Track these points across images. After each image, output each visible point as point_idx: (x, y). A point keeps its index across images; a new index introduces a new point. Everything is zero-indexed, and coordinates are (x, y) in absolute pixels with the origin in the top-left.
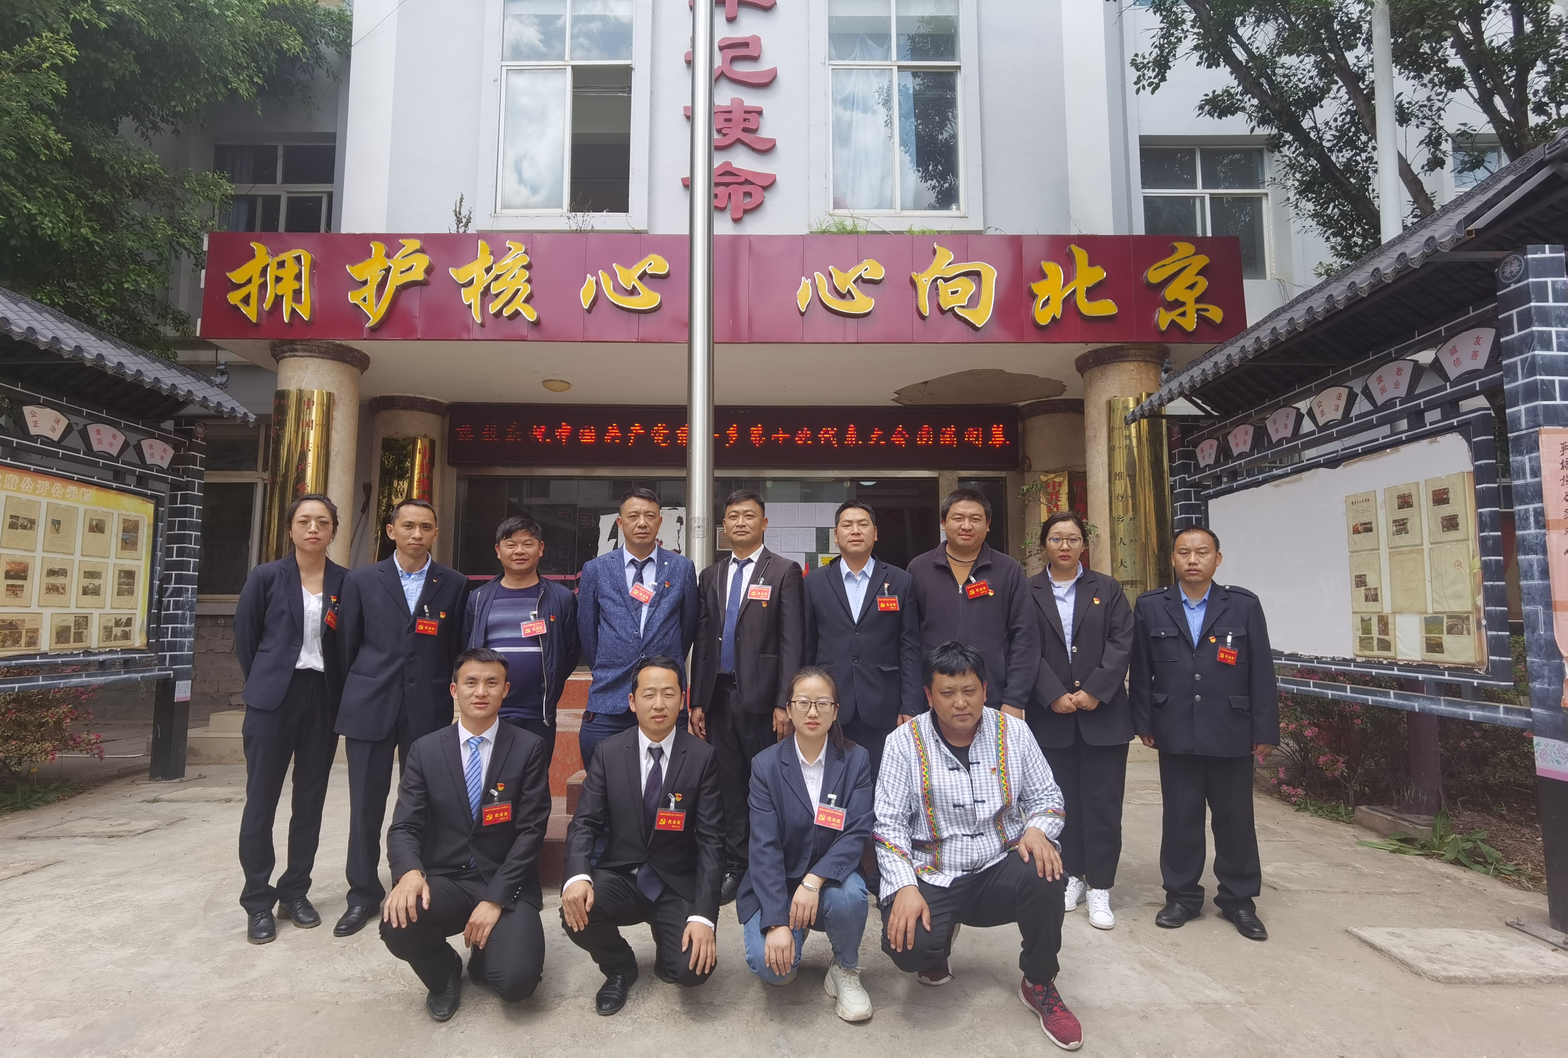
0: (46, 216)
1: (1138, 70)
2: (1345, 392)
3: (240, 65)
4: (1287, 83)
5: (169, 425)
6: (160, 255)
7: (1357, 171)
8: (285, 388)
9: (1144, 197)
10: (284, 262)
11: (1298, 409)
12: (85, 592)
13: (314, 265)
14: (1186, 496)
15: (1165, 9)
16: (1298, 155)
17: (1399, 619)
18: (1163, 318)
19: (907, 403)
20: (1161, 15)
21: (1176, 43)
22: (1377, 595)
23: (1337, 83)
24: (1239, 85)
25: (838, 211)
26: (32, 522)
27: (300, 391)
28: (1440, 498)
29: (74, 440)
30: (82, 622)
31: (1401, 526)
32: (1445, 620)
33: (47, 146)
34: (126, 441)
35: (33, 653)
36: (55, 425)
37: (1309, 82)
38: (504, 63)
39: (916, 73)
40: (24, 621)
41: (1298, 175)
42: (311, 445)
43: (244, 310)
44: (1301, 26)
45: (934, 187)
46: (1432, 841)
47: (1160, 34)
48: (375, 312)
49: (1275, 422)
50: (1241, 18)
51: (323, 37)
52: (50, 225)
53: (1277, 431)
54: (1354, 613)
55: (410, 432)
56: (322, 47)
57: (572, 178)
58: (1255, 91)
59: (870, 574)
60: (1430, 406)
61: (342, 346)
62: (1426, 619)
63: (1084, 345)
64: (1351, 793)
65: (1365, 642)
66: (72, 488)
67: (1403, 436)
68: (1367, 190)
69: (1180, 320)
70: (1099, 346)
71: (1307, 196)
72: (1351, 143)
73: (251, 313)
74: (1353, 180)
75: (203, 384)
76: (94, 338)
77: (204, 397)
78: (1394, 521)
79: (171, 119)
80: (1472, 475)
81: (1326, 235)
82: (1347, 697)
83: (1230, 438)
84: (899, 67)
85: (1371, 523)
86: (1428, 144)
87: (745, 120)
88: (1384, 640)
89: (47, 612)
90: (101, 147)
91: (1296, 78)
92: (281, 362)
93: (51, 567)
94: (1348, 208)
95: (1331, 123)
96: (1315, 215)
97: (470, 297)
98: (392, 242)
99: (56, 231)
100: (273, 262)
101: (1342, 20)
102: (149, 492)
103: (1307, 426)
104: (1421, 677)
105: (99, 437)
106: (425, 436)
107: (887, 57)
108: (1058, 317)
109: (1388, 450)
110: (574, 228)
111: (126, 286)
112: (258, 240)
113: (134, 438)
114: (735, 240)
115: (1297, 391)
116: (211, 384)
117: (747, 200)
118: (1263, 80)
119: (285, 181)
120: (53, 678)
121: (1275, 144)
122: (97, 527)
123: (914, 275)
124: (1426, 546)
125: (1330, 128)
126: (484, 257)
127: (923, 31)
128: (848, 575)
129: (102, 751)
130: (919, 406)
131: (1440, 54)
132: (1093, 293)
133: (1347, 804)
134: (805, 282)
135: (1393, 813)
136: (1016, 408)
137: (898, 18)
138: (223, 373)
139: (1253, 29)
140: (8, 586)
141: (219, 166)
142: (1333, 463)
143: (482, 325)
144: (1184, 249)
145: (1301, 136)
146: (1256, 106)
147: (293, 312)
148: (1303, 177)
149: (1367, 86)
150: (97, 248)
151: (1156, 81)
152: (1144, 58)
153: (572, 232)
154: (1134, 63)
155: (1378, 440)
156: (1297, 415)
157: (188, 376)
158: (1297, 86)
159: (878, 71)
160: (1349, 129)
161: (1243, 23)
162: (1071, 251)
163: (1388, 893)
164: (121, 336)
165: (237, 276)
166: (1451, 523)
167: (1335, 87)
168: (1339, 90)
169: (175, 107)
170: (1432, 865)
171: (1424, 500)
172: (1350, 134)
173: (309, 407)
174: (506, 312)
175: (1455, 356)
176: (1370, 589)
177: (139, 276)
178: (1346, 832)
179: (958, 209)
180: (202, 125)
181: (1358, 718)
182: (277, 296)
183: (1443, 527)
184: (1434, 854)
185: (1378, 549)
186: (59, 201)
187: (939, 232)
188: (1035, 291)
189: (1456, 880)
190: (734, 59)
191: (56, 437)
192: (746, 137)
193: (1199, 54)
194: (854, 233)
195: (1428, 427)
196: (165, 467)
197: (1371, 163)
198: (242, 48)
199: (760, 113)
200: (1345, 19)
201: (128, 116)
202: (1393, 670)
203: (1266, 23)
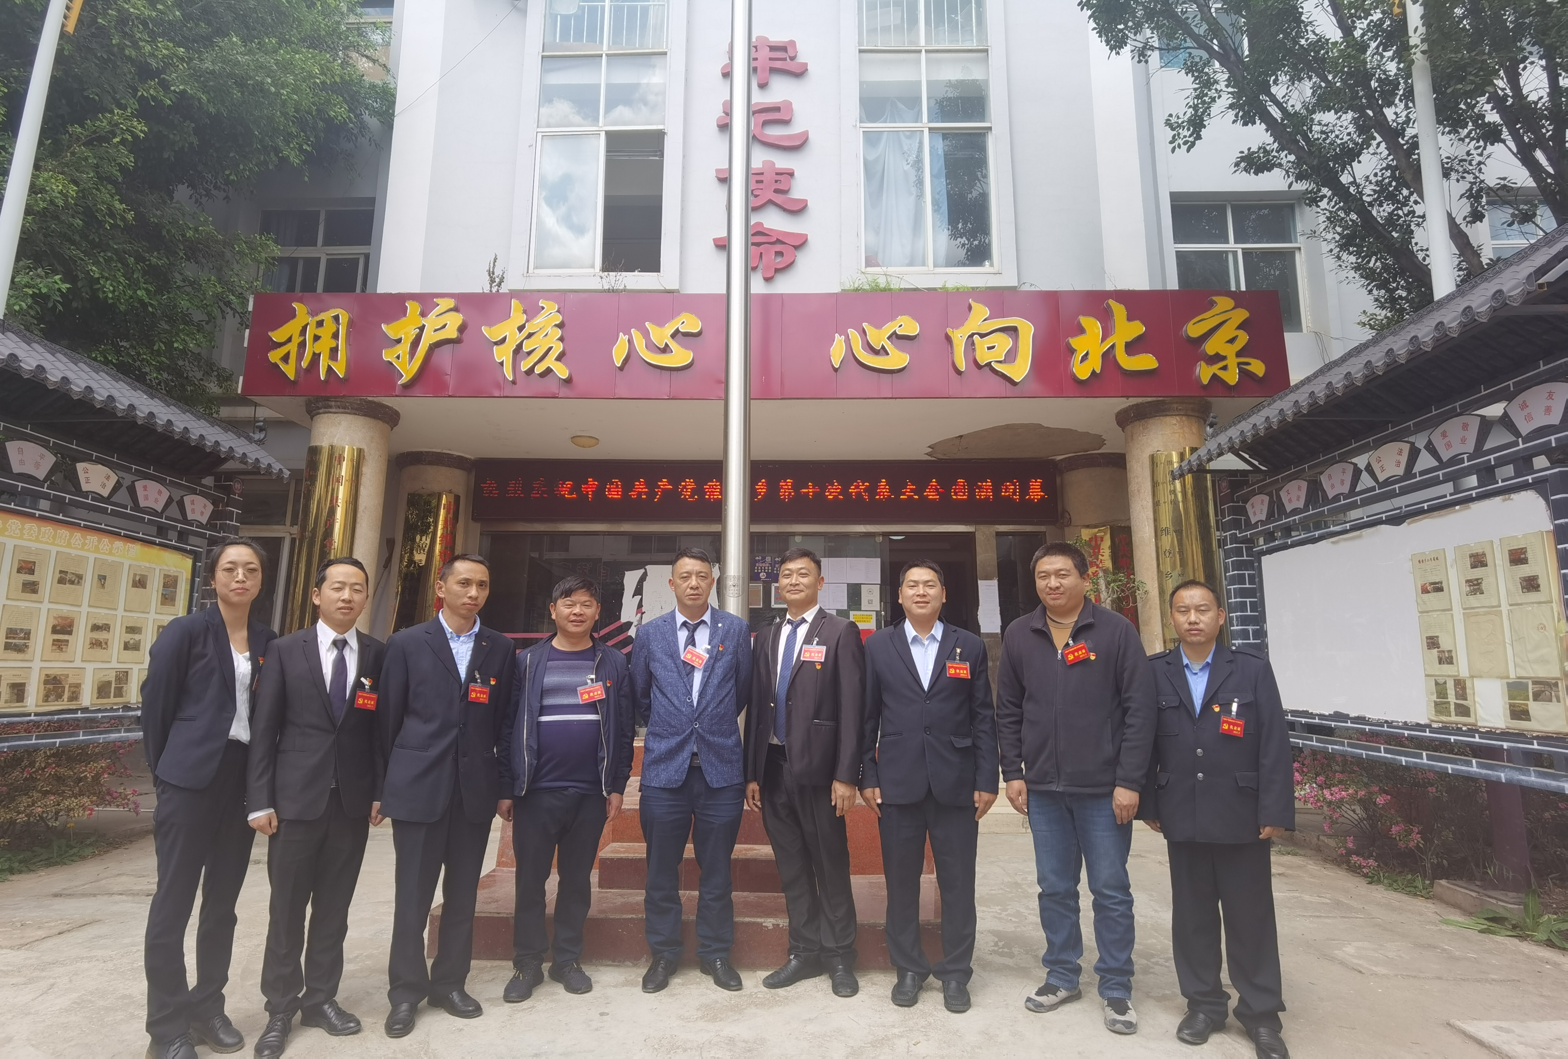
0: (107, 279)
1: (1173, 129)
2: (1406, 448)
3: (290, 134)
4: (1325, 139)
5: (209, 481)
6: (209, 314)
7: (1399, 225)
8: (318, 444)
9: (1177, 252)
10: (323, 320)
11: (1355, 465)
12: (127, 647)
13: (351, 324)
14: (1238, 552)
15: (1197, 71)
16: (1338, 210)
17: (1477, 682)
18: (1205, 373)
19: (941, 457)
20: (1193, 76)
21: (1210, 103)
22: (1452, 657)
23: (1375, 139)
24: (1274, 142)
25: (870, 270)
26: (80, 577)
27: (332, 447)
28: (1518, 557)
29: (123, 496)
30: (123, 677)
31: (1475, 586)
32: (1530, 686)
33: (112, 215)
34: (170, 497)
35: (74, 707)
36: (106, 481)
37: (1346, 138)
38: (539, 130)
39: (946, 135)
40: (67, 676)
41: (1339, 229)
42: (339, 501)
43: (282, 366)
44: (1338, 84)
45: (964, 245)
46: (1525, 922)
47: (1194, 94)
48: (407, 370)
49: (1330, 477)
50: (1274, 77)
51: (367, 108)
52: (111, 288)
53: (1333, 486)
54: (1427, 676)
55: (435, 488)
56: (366, 117)
57: (604, 239)
58: (1292, 147)
59: (939, 638)
60: (1502, 462)
61: (374, 402)
62: (1508, 684)
63: (1125, 399)
64: (1428, 866)
65: (1441, 707)
66: (119, 544)
67: (1474, 493)
68: (1411, 243)
69: (1222, 374)
70: (1140, 400)
71: (1349, 250)
72: (1392, 197)
73: (290, 370)
74: (1395, 235)
75: (243, 441)
76: (145, 397)
77: (244, 454)
78: (1467, 581)
79: (223, 187)
80: (1551, 535)
81: (1369, 288)
82: (1424, 764)
83: (1283, 494)
84: (930, 129)
85: (1441, 583)
86: (1468, 198)
87: (776, 181)
88: (1462, 705)
89: (90, 667)
90: (159, 213)
91: (1334, 135)
92: (315, 418)
93: (95, 622)
94: (1390, 261)
95: (1372, 178)
96: (1357, 268)
97: (503, 355)
98: (426, 301)
99: (116, 293)
100: (312, 321)
101: (1380, 78)
102: (189, 548)
103: (1366, 481)
104: (1506, 745)
105: (146, 493)
106: (450, 492)
107: (918, 118)
108: (1098, 371)
109: (1457, 507)
110: (606, 287)
111: (176, 345)
112: (300, 300)
113: (177, 494)
114: (766, 299)
115: (1354, 446)
116: (250, 440)
117: (779, 259)
118: (1299, 137)
119: (326, 243)
120: (93, 733)
121: (1313, 200)
122: (140, 583)
123: (949, 331)
124: (1505, 608)
125: (1371, 183)
126: (517, 316)
127: (950, 95)
128: (915, 639)
129: (137, 807)
130: (954, 460)
131: (1476, 110)
132: (1132, 348)
133: (1424, 877)
134: (839, 339)
135: (1477, 889)
136: (1054, 463)
137: (929, 83)
138: (261, 429)
139: (1288, 88)
140: (54, 640)
141: (265, 229)
142: (1396, 520)
143: (514, 382)
144: (1224, 303)
145: (1340, 191)
146: (1293, 163)
147: (330, 369)
148: (1343, 231)
149: (1407, 142)
150: (150, 309)
151: (1191, 139)
152: (1178, 118)
153: (604, 291)
154: (1168, 123)
155: (1445, 496)
156: (1354, 471)
157: (229, 432)
158: (1335, 142)
159: (908, 133)
160: (1390, 184)
161: (1276, 82)
162: (1109, 306)
163: (1486, 980)
164: (169, 393)
165: (277, 336)
166: (1531, 584)
167: (1374, 143)
168: (1378, 145)
169: (228, 176)
170: (1526, 947)
171: (1499, 559)
172: (1391, 189)
173: (340, 463)
174: (538, 370)
175: (1526, 411)
176: (1444, 652)
177: (188, 335)
178: (1426, 908)
179: (992, 265)
180: (252, 192)
181: (1432, 785)
182: (314, 354)
183: (1523, 588)
184: (1528, 936)
185: (1451, 610)
186: (119, 265)
187: (973, 288)
188: (1074, 346)
189: (1556, 965)
190: (766, 123)
191: (105, 493)
192: (778, 199)
193: (1234, 112)
194: (887, 291)
195: (1500, 484)
196: (204, 523)
197: (1413, 217)
198: (293, 118)
199: (791, 174)
200: (1383, 77)
201: (183, 184)
202: (1474, 737)
203: (1300, 81)
